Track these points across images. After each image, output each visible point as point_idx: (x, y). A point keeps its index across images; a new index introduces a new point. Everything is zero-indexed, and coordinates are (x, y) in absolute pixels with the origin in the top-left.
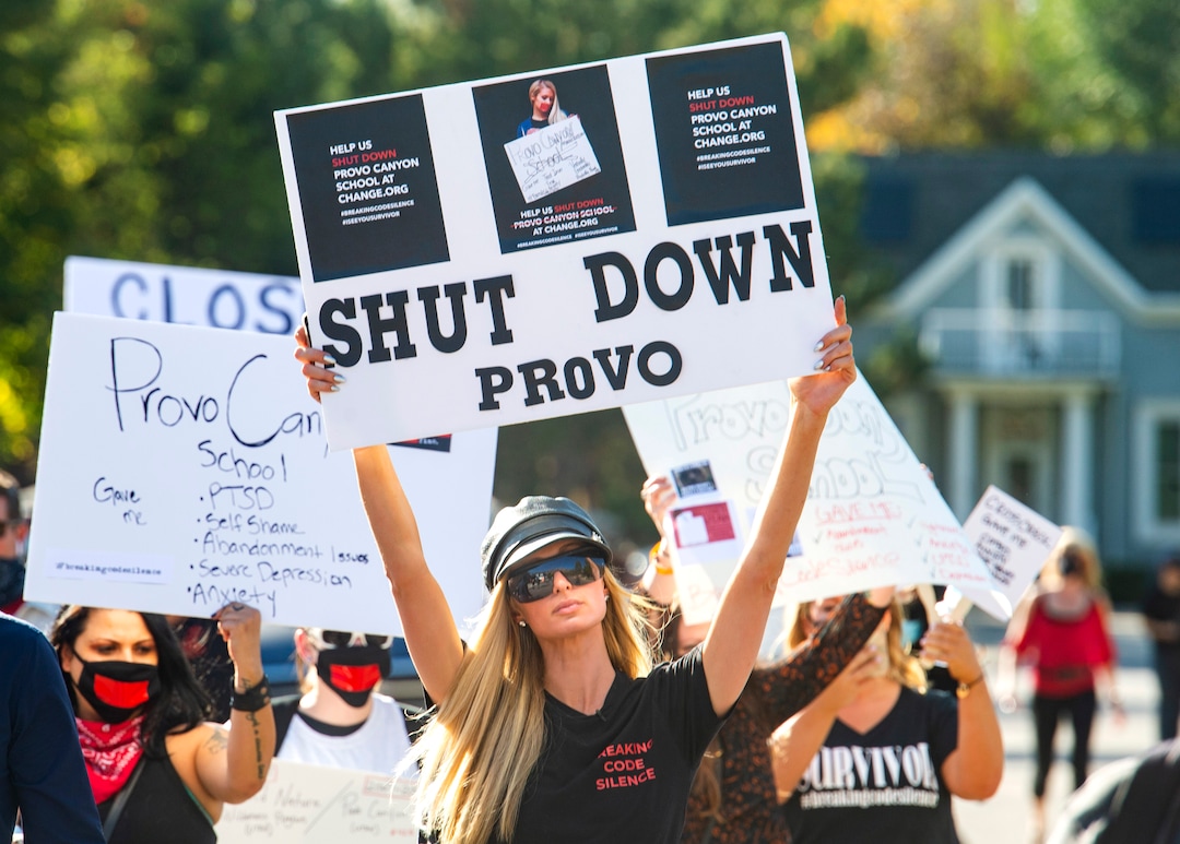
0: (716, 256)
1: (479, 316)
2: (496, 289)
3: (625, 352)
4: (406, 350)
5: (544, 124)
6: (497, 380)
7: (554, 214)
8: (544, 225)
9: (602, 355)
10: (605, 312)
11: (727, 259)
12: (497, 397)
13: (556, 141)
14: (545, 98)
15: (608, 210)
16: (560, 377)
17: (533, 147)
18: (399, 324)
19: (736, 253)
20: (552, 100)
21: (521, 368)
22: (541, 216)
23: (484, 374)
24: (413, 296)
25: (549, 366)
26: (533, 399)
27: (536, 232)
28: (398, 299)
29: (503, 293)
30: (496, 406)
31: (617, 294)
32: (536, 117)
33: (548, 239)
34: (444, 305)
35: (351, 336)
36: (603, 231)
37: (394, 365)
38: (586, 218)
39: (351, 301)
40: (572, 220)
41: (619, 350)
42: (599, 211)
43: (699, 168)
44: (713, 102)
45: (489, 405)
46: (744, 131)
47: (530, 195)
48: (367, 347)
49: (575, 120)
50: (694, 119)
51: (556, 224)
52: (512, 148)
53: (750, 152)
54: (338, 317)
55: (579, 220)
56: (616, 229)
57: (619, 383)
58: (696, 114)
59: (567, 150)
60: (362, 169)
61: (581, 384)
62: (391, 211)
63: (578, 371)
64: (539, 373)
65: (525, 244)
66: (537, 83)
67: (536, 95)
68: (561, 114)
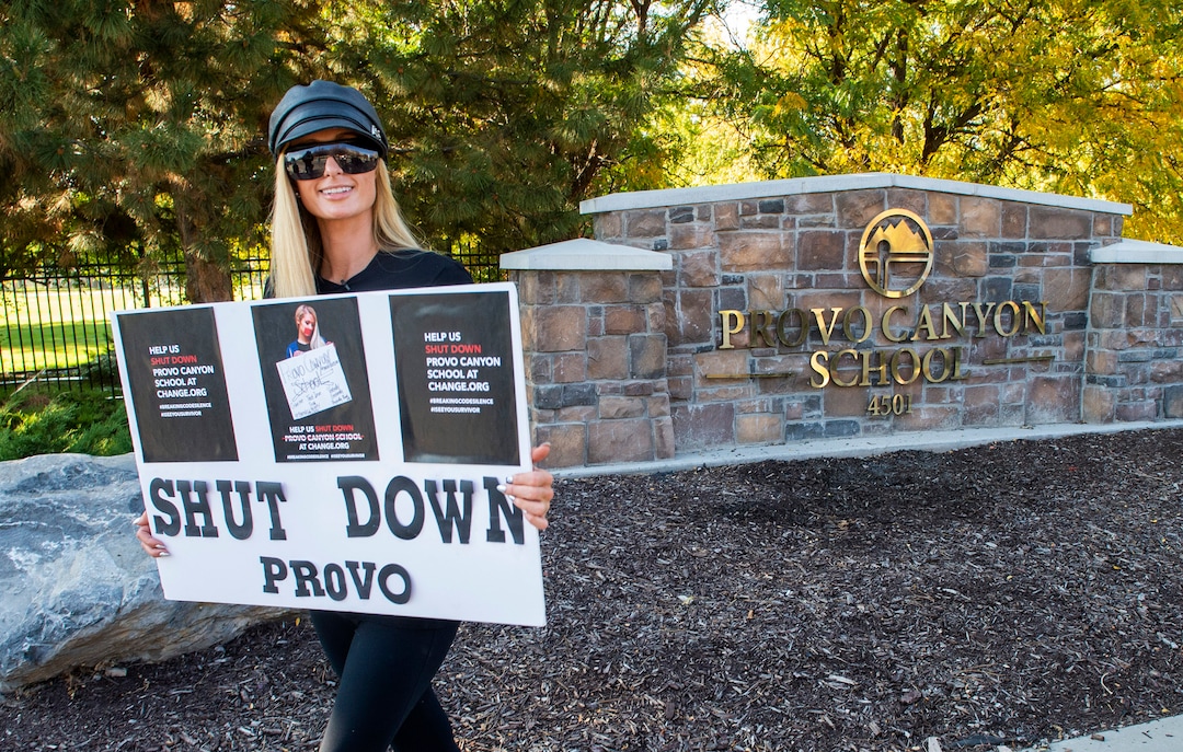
0: (443, 497)
1: (260, 511)
2: (273, 493)
3: (369, 567)
5: (307, 348)
6: (276, 570)
7: (315, 433)
8: (307, 442)
9: (353, 566)
10: (355, 530)
11: (452, 501)
12: (277, 583)
13: (317, 366)
14: (307, 323)
15: (357, 437)
16: (321, 577)
17: (299, 368)
18: (204, 507)
19: (459, 497)
20: (313, 326)
21: (292, 564)
22: (305, 433)
23: (266, 562)
25: (312, 567)
26: (302, 592)
27: (301, 447)
28: (202, 488)
29: (277, 497)
30: (275, 590)
31: (364, 517)
32: (301, 341)
33: (313, 455)
34: (235, 497)
35: (173, 511)
36: (353, 456)
37: (201, 540)
38: (340, 441)
39: (170, 483)
40: (329, 441)
41: (366, 565)
42: (350, 437)
43: (433, 409)
44: (446, 347)
45: (270, 588)
46: (471, 380)
47: (297, 413)
48: (184, 522)
49: (331, 347)
50: (429, 361)
51: (317, 442)
52: (283, 367)
53: (476, 401)
54: (162, 494)
55: (335, 442)
56: (363, 456)
57: (364, 593)
58: (432, 356)
59: (324, 375)
60: (173, 370)
61: (337, 587)
62: (195, 411)
63: (334, 577)
64: (305, 572)
65: (293, 457)
66: (301, 308)
67: (301, 319)
68: (321, 340)
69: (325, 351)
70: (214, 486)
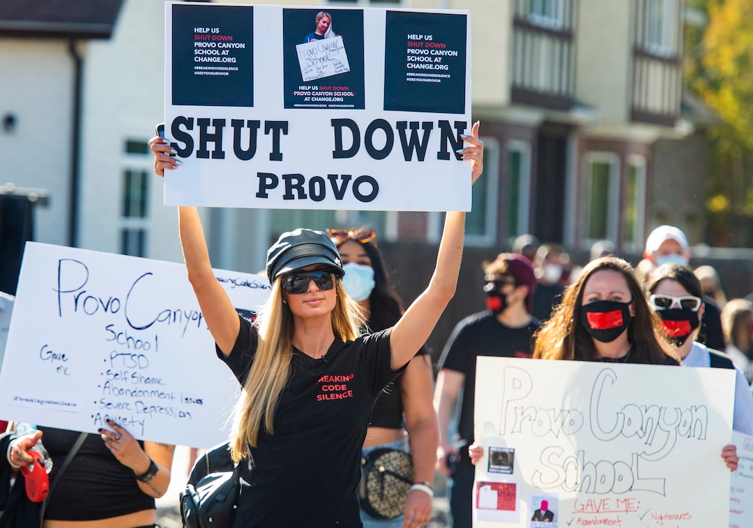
0: (408, 132)
1: (265, 142)
2: (278, 128)
3: (346, 178)
4: (219, 154)
5: (322, 37)
6: (269, 181)
7: (318, 91)
8: (311, 96)
9: (333, 178)
10: (339, 153)
11: (414, 135)
12: (267, 191)
13: (327, 49)
14: (324, 22)
15: (351, 94)
16: (306, 186)
17: (313, 49)
18: (218, 138)
19: (421, 132)
20: (328, 24)
21: (284, 177)
22: (311, 91)
23: (262, 176)
25: (300, 178)
26: (289, 196)
27: (306, 99)
28: (220, 124)
29: (281, 131)
30: (266, 196)
31: (347, 144)
32: (318, 33)
33: (313, 104)
34: (245, 132)
35: (188, 140)
36: (345, 106)
37: (210, 162)
38: (337, 97)
39: (191, 120)
40: (329, 96)
41: (343, 177)
42: (345, 94)
43: (407, 79)
44: (422, 43)
45: (262, 194)
46: (437, 63)
47: (306, 78)
48: (197, 147)
49: (340, 39)
50: (409, 51)
51: (319, 97)
52: (301, 48)
53: (438, 76)
54: (182, 128)
55: (332, 97)
56: (353, 106)
57: (339, 195)
58: (411, 48)
59: (332, 55)
60: (211, 44)
61: (317, 193)
62: (224, 72)
63: (317, 185)
64: (295, 182)
65: (299, 105)
66: (321, 13)
67: (319, 20)
68: (332, 34)
69: (334, 42)
70: (228, 123)
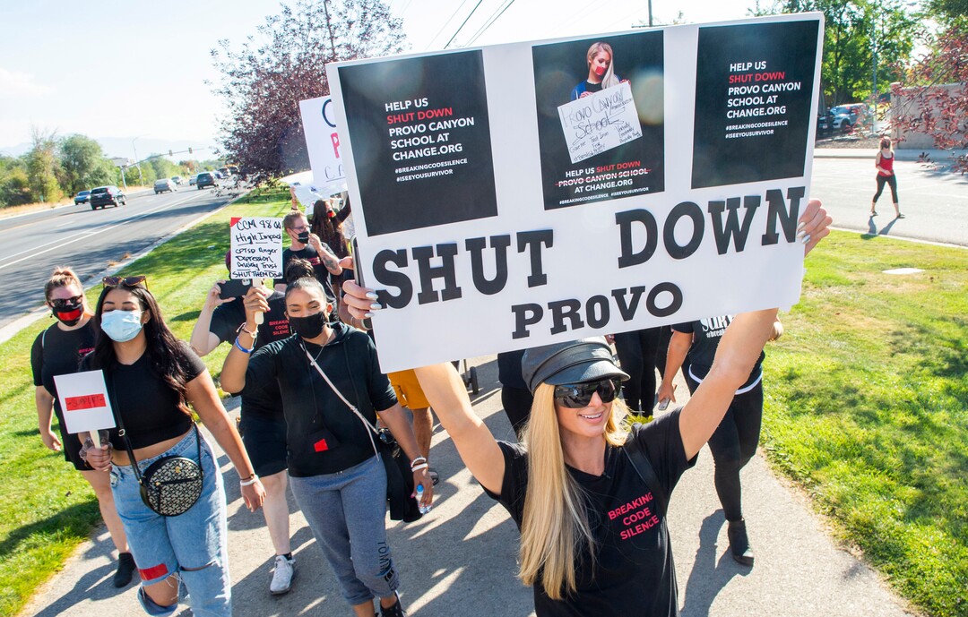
0: (725, 215)
1: (519, 263)
2: (537, 240)
3: (638, 291)
4: (453, 292)
5: (598, 88)
6: (529, 314)
7: (595, 175)
8: (585, 184)
9: (619, 294)
10: (628, 259)
11: (733, 217)
12: (528, 327)
13: (606, 105)
14: (601, 61)
15: (643, 172)
16: (582, 312)
17: (584, 110)
18: (448, 271)
19: (741, 212)
20: (608, 64)
21: (551, 305)
22: (584, 176)
23: (519, 310)
24: (462, 247)
25: (575, 304)
26: (558, 328)
27: (577, 190)
28: (448, 251)
29: (543, 244)
30: (527, 334)
31: (638, 245)
32: (591, 81)
33: (586, 196)
34: (489, 255)
35: (403, 282)
36: (635, 191)
37: (441, 304)
38: (623, 179)
39: (403, 253)
40: (611, 180)
41: (633, 290)
42: (635, 173)
43: (728, 136)
44: (750, 76)
45: (520, 333)
46: (770, 105)
47: (576, 156)
48: (417, 290)
50: (731, 90)
51: (595, 183)
52: (566, 112)
53: (771, 124)
55: (616, 180)
56: (647, 189)
57: (628, 314)
58: (734, 85)
59: (614, 115)
60: (418, 127)
61: (598, 316)
62: (445, 169)
63: (597, 307)
64: (566, 309)
65: (567, 202)
66: (595, 45)
67: (593, 58)
68: (614, 79)
